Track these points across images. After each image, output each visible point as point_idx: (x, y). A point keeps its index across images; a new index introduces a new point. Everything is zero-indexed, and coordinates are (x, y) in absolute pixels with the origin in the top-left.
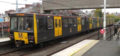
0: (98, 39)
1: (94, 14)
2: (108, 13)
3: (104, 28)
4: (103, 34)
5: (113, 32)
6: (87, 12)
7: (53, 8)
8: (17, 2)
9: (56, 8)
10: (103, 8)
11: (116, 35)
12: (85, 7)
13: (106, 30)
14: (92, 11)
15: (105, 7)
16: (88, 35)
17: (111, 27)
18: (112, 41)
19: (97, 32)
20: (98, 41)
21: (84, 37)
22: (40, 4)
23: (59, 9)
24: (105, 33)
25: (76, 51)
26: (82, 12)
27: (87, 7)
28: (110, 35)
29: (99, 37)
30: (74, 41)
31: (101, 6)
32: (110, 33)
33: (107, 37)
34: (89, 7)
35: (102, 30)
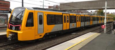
0: (100, 32)
1: (97, 14)
2: (108, 13)
3: (105, 25)
4: (104, 29)
5: (112, 28)
6: (91, 12)
7: (67, 9)
8: (43, 4)
9: (69, 9)
10: (105, 9)
11: (114, 30)
12: (90, 8)
13: (107, 26)
14: (96, 11)
15: (106, 8)
16: (92, 29)
17: (110, 24)
18: (111, 34)
19: (99, 27)
20: (99, 34)
21: (89, 30)
22: (58, 6)
23: (71, 9)
24: (105, 28)
25: (83, 40)
26: (88, 11)
27: (92, 8)
28: (109, 30)
29: (101, 31)
30: (82, 33)
31: (103, 7)
32: (110, 28)
33: (107, 31)
34: (94, 8)
35: (103, 26)
